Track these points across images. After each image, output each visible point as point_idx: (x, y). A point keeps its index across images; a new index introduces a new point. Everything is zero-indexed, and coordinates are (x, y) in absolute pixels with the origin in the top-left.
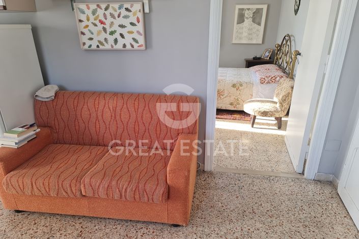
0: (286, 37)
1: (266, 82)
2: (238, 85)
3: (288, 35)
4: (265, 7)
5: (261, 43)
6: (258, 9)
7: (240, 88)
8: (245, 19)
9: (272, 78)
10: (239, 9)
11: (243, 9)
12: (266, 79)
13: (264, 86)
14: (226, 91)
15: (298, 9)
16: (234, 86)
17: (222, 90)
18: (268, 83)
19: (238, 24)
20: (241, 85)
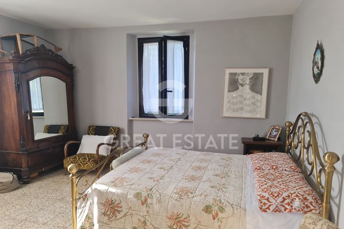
0: (302, 116)
1: (272, 208)
2: (216, 208)
3: (306, 115)
4: (266, 72)
5: (264, 116)
6: (255, 74)
7: (220, 215)
8: (240, 87)
9: (284, 199)
10: (231, 74)
11: (235, 74)
12: (271, 199)
13: (269, 216)
14: (192, 219)
15: (320, 74)
16: (207, 209)
17: (184, 216)
18: (277, 210)
19: (229, 91)
20: (222, 210)
